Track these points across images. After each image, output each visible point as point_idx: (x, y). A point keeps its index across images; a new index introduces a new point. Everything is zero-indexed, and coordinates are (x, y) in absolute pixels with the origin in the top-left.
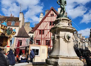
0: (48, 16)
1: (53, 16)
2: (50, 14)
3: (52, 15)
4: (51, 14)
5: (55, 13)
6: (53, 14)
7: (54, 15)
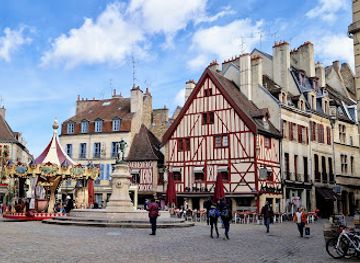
0: (198, 95)
1: (211, 95)
2: (202, 89)
3: (208, 93)
4: (205, 91)
5: (214, 88)
6: (211, 90)
7: (214, 93)
